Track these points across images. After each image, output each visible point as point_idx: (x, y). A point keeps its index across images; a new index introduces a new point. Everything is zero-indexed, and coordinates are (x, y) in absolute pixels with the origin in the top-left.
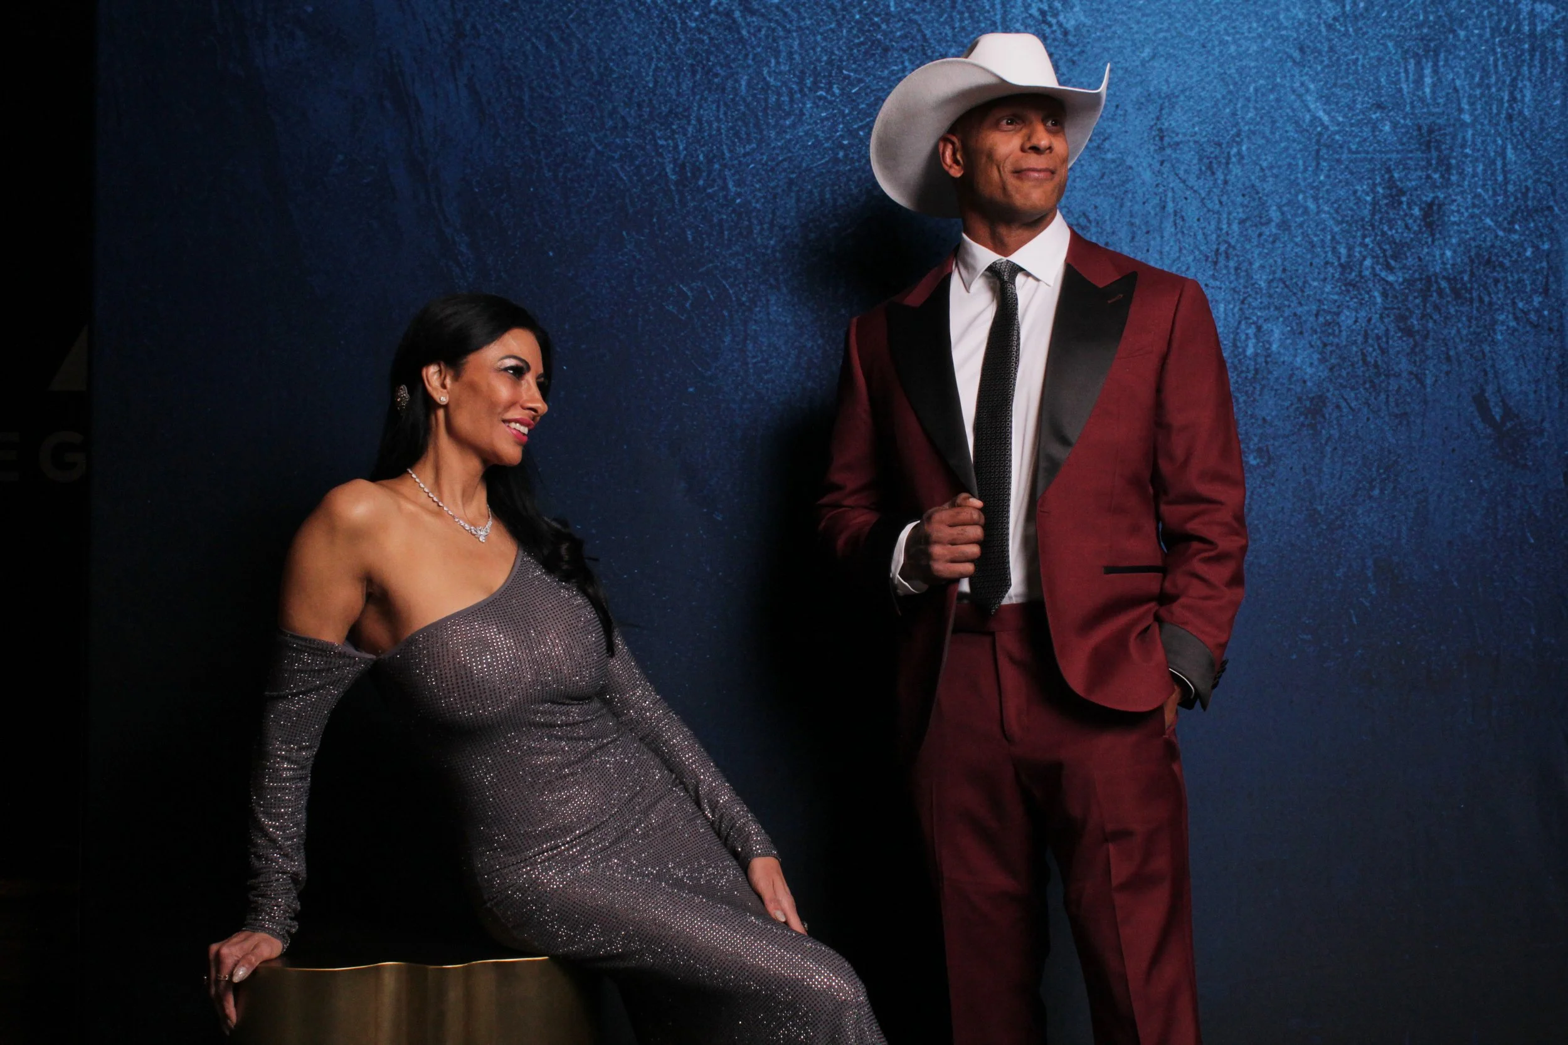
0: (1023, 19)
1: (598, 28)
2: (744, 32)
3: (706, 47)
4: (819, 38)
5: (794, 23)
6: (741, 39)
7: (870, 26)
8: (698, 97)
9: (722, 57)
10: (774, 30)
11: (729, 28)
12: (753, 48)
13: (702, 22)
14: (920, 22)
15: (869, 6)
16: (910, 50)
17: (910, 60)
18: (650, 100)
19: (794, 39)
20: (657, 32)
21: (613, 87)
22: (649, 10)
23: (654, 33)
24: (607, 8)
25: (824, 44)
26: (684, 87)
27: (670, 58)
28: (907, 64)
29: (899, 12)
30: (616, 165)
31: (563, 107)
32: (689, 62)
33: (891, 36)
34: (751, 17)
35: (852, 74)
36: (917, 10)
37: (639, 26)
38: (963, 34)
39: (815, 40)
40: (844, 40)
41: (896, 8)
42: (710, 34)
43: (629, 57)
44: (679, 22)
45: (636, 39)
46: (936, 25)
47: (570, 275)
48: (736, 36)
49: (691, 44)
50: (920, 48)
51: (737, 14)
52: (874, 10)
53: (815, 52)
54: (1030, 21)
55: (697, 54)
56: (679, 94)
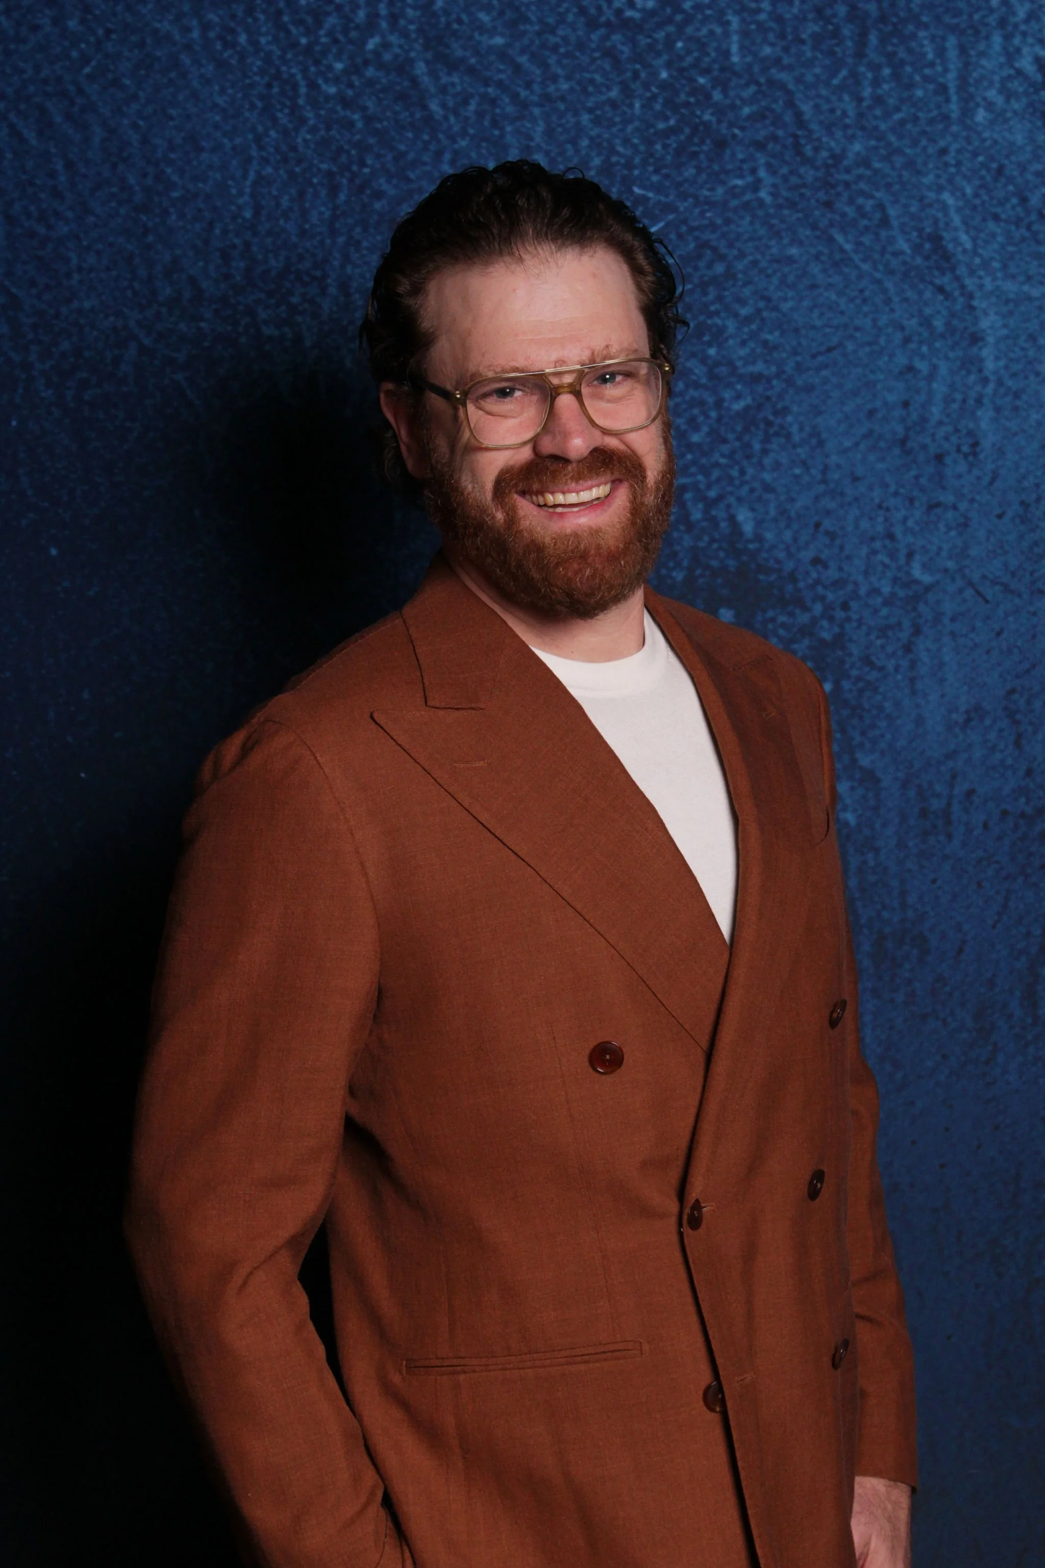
0: (1004, 80)
1: (141, 94)
2: (434, 106)
3: (358, 137)
4: (585, 118)
5: (536, 87)
6: (429, 119)
7: (689, 94)
8: (341, 240)
9: (389, 157)
10: (493, 102)
11: (402, 97)
12: (453, 139)
13: (350, 85)
14: (791, 87)
15: (689, 52)
16: (771, 146)
17: (768, 166)
18: (247, 245)
19: (534, 120)
20: (259, 104)
21: (174, 217)
22: (242, 57)
23: (253, 106)
24: (158, 54)
25: (593, 133)
26: (314, 219)
27: (286, 160)
28: (762, 173)
29: (750, 66)
30: (179, 377)
31: (75, 261)
32: (324, 166)
33: (731, 116)
34: (449, 74)
35: (651, 195)
36: (786, 61)
37: (223, 91)
38: (878, 112)
39: (578, 123)
40: (637, 124)
41: (744, 56)
42: (365, 109)
43: (204, 156)
44: (302, 83)
45: (218, 118)
46: (824, 92)
47: (91, 593)
48: (418, 115)
49: (328, 128)
50: (790, 140)
51: (420, 68)
52: (698, 60)
53: (577, 151)
54: (1016, 85)
55: (340, 150)
56: (303, 233)
